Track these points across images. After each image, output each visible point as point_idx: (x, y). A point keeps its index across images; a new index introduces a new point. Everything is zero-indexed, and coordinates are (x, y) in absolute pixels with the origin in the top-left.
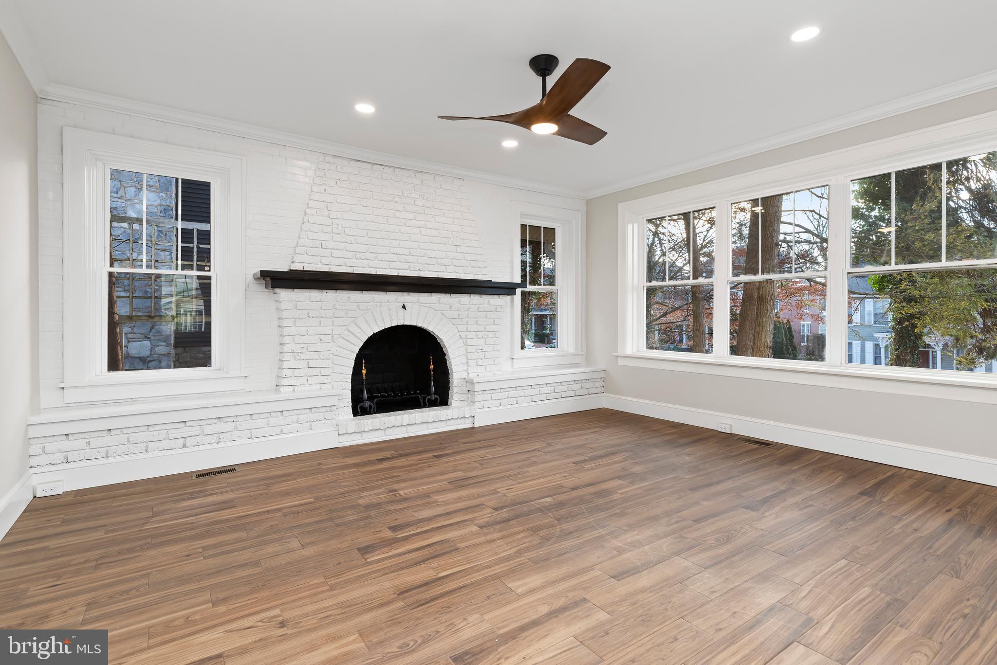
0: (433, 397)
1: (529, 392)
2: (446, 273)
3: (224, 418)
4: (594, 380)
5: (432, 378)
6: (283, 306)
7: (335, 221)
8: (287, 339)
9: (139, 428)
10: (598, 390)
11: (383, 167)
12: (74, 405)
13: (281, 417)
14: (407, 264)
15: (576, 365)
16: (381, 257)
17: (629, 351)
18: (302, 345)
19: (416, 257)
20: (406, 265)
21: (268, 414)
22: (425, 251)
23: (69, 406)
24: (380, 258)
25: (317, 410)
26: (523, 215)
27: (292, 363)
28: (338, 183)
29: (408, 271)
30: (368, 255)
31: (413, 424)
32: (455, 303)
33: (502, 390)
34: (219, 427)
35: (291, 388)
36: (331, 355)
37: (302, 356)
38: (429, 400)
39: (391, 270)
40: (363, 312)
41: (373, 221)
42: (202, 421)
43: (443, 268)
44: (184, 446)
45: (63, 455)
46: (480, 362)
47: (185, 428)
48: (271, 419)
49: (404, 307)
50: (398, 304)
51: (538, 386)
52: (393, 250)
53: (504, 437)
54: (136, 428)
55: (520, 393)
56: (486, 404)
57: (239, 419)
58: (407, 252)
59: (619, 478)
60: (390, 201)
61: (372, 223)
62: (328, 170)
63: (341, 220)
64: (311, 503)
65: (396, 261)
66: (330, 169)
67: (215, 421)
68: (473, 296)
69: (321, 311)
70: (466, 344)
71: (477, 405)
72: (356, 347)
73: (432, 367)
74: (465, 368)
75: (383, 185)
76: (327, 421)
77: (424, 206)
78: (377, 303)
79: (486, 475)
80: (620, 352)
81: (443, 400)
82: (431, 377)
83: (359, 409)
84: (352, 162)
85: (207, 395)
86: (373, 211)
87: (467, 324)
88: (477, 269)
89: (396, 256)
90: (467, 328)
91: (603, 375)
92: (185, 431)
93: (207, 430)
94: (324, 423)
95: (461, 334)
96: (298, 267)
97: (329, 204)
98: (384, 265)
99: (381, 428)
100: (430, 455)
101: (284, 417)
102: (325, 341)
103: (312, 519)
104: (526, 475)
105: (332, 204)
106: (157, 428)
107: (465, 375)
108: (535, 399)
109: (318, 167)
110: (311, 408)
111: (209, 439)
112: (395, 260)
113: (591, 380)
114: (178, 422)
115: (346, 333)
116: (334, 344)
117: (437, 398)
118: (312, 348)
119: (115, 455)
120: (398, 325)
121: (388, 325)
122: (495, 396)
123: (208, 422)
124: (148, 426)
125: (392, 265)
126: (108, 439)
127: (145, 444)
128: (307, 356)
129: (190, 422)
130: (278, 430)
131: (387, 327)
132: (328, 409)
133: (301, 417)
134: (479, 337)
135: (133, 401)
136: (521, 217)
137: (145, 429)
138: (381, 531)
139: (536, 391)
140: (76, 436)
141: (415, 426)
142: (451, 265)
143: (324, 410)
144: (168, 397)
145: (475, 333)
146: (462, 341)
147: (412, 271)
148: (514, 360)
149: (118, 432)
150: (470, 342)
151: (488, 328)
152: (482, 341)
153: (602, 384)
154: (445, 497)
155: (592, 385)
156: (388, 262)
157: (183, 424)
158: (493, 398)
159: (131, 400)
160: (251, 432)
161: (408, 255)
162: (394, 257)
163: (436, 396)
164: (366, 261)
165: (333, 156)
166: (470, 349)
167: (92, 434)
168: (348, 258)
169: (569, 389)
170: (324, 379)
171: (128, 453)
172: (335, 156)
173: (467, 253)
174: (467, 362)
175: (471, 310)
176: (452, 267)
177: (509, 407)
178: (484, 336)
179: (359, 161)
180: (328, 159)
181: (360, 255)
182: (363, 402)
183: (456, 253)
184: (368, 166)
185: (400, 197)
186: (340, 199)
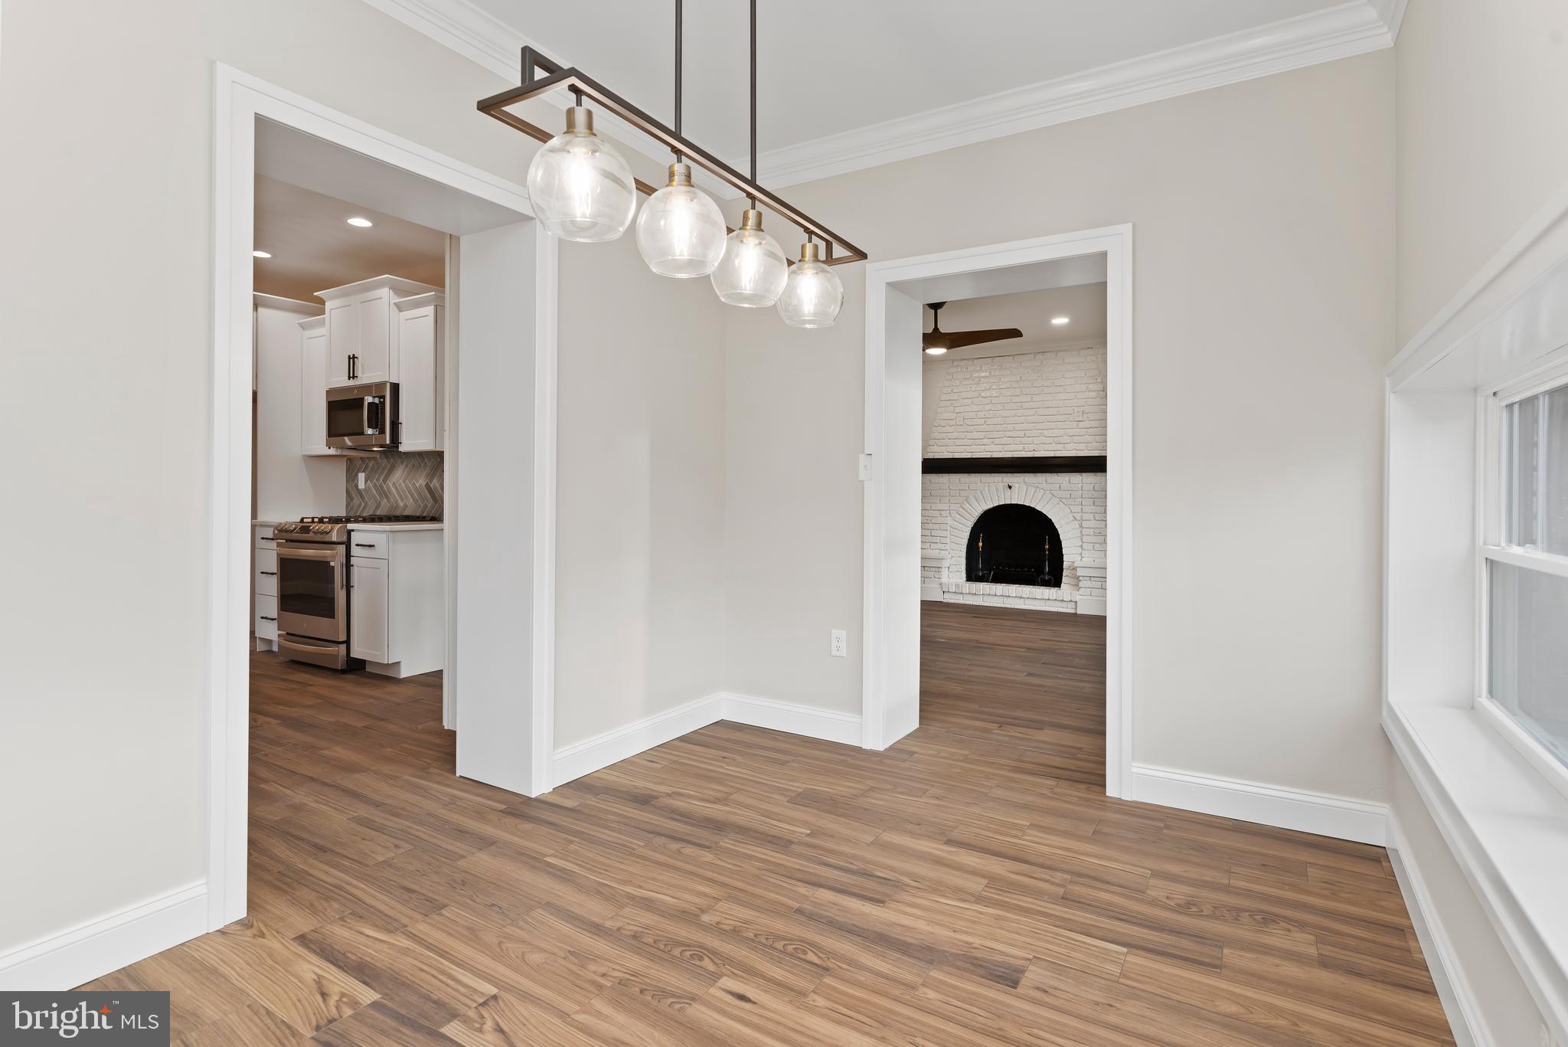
0: (1047, 577)
5: (1047, 558)
7: (958, 415)
14: (1022, 445)
16: (997, 441)
19: (1031, 438)
20: (1021, 447)
22: (1041, 431)
25: (929, 569)
29: (1023, 452)
30: (985, 441)
32: (1065, 482)
36: (949, 527)
37: (927, 526)
38: (1042, 579)
39: (1006, 453)
40: (974, 491)
46: (1097, 546)
49: (1010, 487)
50: (1005, 484)
52: (1009, 434)
58: (1021, 434)
60: (1008, 388)
61: (990, 412)
62: (955, 372)
66: (957, 372)
69: (939, 491)
70: (1081, 526)
71: (1082, 591)
72: (969, 522)
73: (1047, 547)
74: (1079, 550)
75: (1002, 375)
76: (935, 579)
77: (1042, 386)
78: (986, 484)
81: (1056, 582)
82: (1045, 557)
83: (972, 576)
84: (975, 361)
86: (991, 400)
87: (1082, 505)
89: (1012, 439)
90: (1082, 509)
95: (1075, 515)
98: (998, 448)
102: (944, 516)
107: (1079, 559)
112: (1010, 443)
115: (960, 509)
116: (951, 518)
117: (1050, 579)
118: (935, 521)
120: (1006, 504)
125: (1007, 448)
128: (931, 526)
131: (996, 505)
132: (937, 569)
134: (1096, 518)
143: (934, 570)
145: (1092, 515)
146: (1077, 522)
147: (1026, 452)
150: (1085, 524)
156: (1003, 446)
161: (1024, 437)
162: (1009, 440)
163: (1049, 577)
164: (983, 447)
166: (1085, 531)
168: (968, 446)
170: (942, 546)
172: (961, 359)
173: (1092, 428)
174: (1082, 546)
175: (1084, 489)
176: (1071, 444)
179: (981, 358)
180: (956, 363)
181: (978, 441)
182: (978, 570)
183: (1078, 430)
184: (990, 360)
185: (1018, 382)
186: (964, 395)
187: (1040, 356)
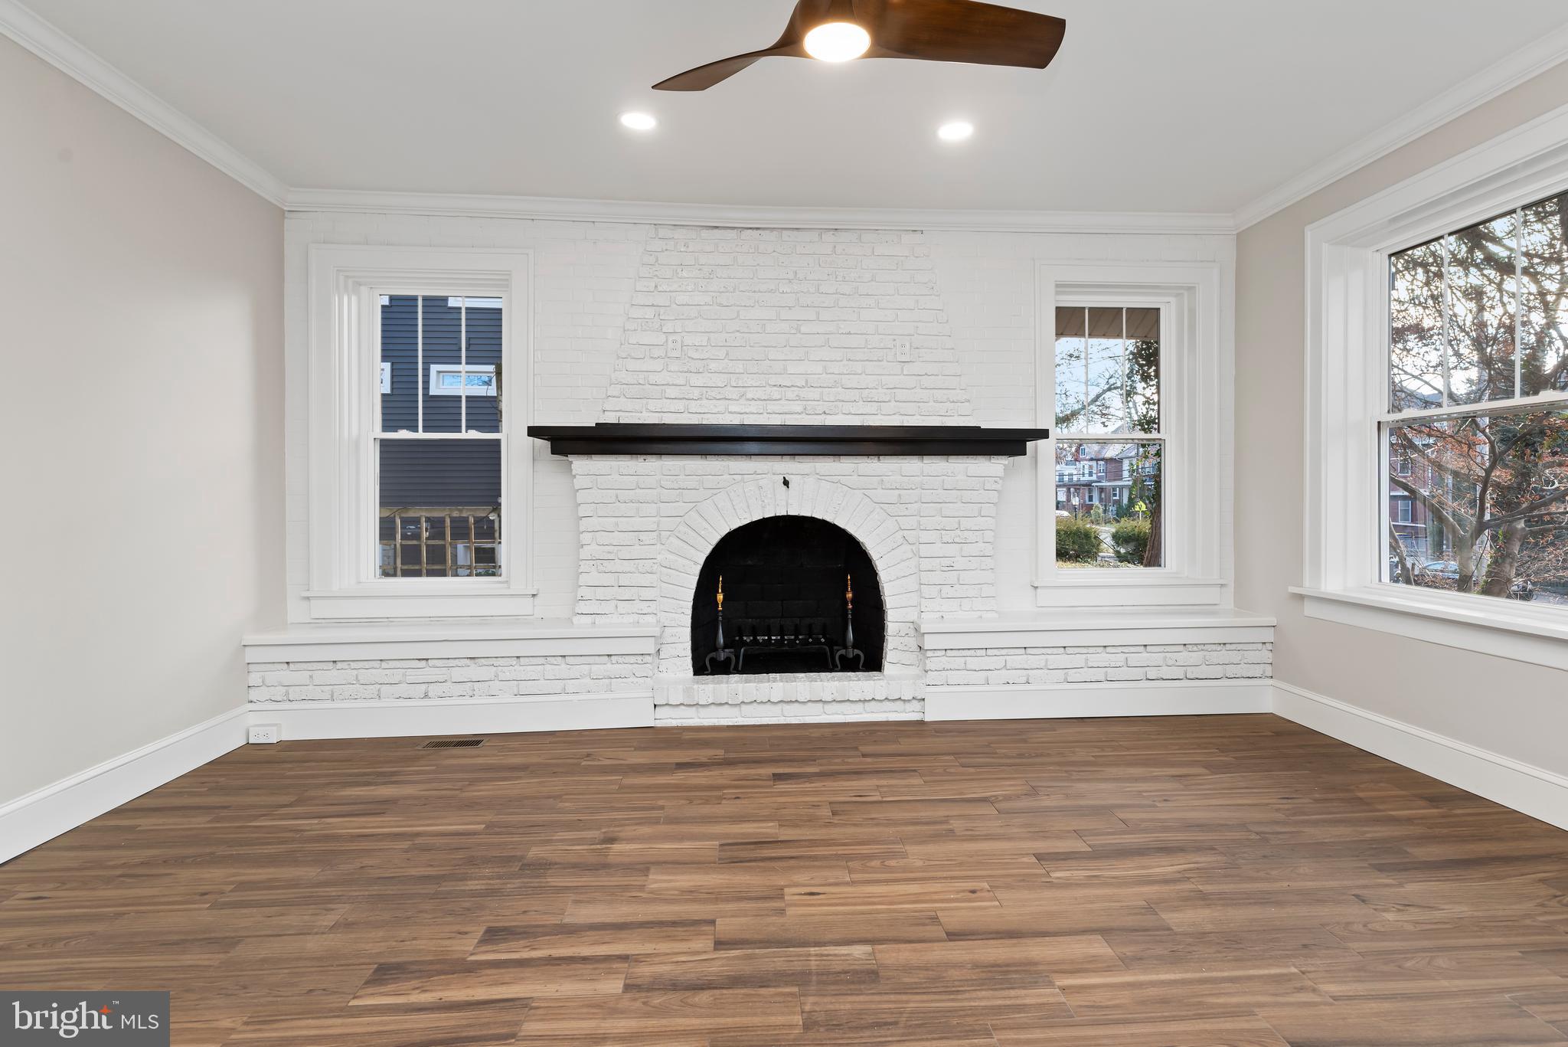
0: (851, 653)
1: (1063, 660)
2: (879, 417)
3: (479, 660)
4: (1240, 647)
5: (850, 616)
6: (578, 482)
7: (671, 338)
8: (586, 538)
9: (370, 662)
10: (1257, 671)
11: (759, 232)
12: (323, 621)
13: (563, 666)
14: (799, 402)
15: (1208, 609)
16: (751, 393)
17: (1332, 585)
18: (610, 548)
19: (819, 390)
20: (798, 406)
21: (543, 659)
22: (836, 377)
23: (319, 623)
24: (749, 395)
25: (620, 659)
26: (1061, 287)
27: (594, 578)
28: (679, 270)
29: (803, 416)
30: (729, 391)
31: (791, 701)
32: (890, 474)
33: (989, 652)
34: (474, 671)
35: (588, 619)
36: (656, 566)
37: (609, 566)
38: (842, 657)
39: (770, 416)
40: (712, 491)
41: (738, 331)
42: (450, 661)
43: (872, 408)
44: (426, 696)
45: (284, 689)
46: (946, 590)
47: (427, 669)
48: (548, 667)
49: (786, 483)
50: (776, 477)
51: (1084, 650)
52: (773, 380)
53: (953, 754)
54: (366, 662)
55: (1033, 661)
56: (954, 676)
57: (501, 662)
58: (800, 381)
59: (1105, 932)
60: (771, 291)
61: (736, 334)
62: (662, 251)
63: (682, 334)
64: (474, 833)
65: (780, 399)
66: (666, 250)
67: (468, 662)
68: (927, 459)
69: (638, 491)
70: (916, 554)
71: (931, 677)
72: (699, 553)
73: (850, 595)
74: (915, 601)
75: (758, 265)
76: (637, 680)
77: (837, 293)
78: (734, 476)
79: (813, 843)
80: (1307, 587)
81: (872, 661)
82: (847, 614)
83: (706, 661)
84: (705, 233)
85: (483, 620)
86: (738, 312)
87: (919, 515)
88: (948, 404)
89: (780, 389)
90: (919, 522)
91: (1269, 636)
92: (429, 673)
93: (458, 674)
94: (632, 682)
95: (906, 533)
96: (610, 418)
97: (662, 310)
98: (757, 406)
99: (730, 703)
100: (768, 770)
101: (569, 666)
102: (646, 543)
103: (429, 869)
104: (893, 863)
105: (668, 308)
106: (392, 664)
107: (913, 616)
108: (1073, 675)
109: (645, 250)
110: (611, 655)
111: (459, 689)
112: (778, 397)
113: (1233, 647)
114: (419, 660)
115: (683, 528)
116: (663, 547)
117: (858, 656)
118: (625, 553)
119: (341, 697)
120: (776, 517)
121: (757, 517)
122: (973, 663)
123: (457, 662)
124: (381, 660)
125: (772, 407)
126: (333, 675)
127: (378, 686)
128: (618, 566)
129: (433, 661)
130: (558, 686)
131: (755, 519)
132: (640, 658)
133: (594, 668)
134: (945, 540)
135: (389, 621)
136: (1057, 293)
137: (376, 664)
138: (466, 933)
139: (1079, 660)
140: (298, 666)
141: (796, 705)
142: (889, 401)
143: (632, 659)
144: (432, 619)
145: (936, 533)
146: (908, 547)
147: (810, 416)
148: (1039, 590)
149: (344, 665)
150: (925, 550)
151: (966, 523)
152: (952, 550)
153: (1267, 656)
154: (670, 881)
155: (1235, 657)
156: (765, 402)
157: (424, 662)
158: (969, 667)
159: (386, 620)
160: (518, 685)
161: (804, 387)
162: (776, 393)
163: (857, 651)
164: (724, 403)
165: (673, 227)
166: (926, 564)
167: (315, 666)
168: (693, 399)
169: (1170, 662)
170: (644, 607)
171: (356, 697)
172: (675, 225)
173: (926, 374)
174: (920, 589)
175: (926, 487)
176: (893, 403)
177: (1007, 687)
178: (957, 540)
179: (717, 227)
180: (662, 232)
181: (713, 393)
182: (716, 649)
183: (902, 377)
184: (733, 234)
185: (790, 281)
186: (682, 298)
187: (828, 237)
